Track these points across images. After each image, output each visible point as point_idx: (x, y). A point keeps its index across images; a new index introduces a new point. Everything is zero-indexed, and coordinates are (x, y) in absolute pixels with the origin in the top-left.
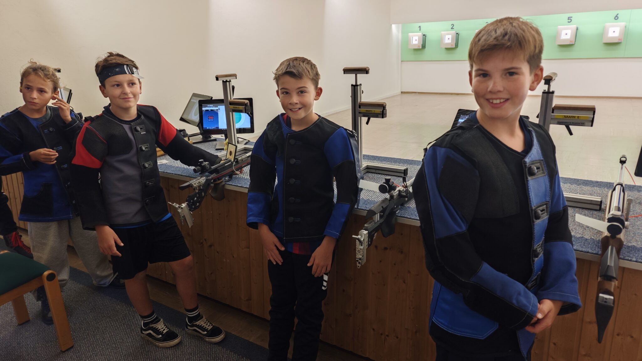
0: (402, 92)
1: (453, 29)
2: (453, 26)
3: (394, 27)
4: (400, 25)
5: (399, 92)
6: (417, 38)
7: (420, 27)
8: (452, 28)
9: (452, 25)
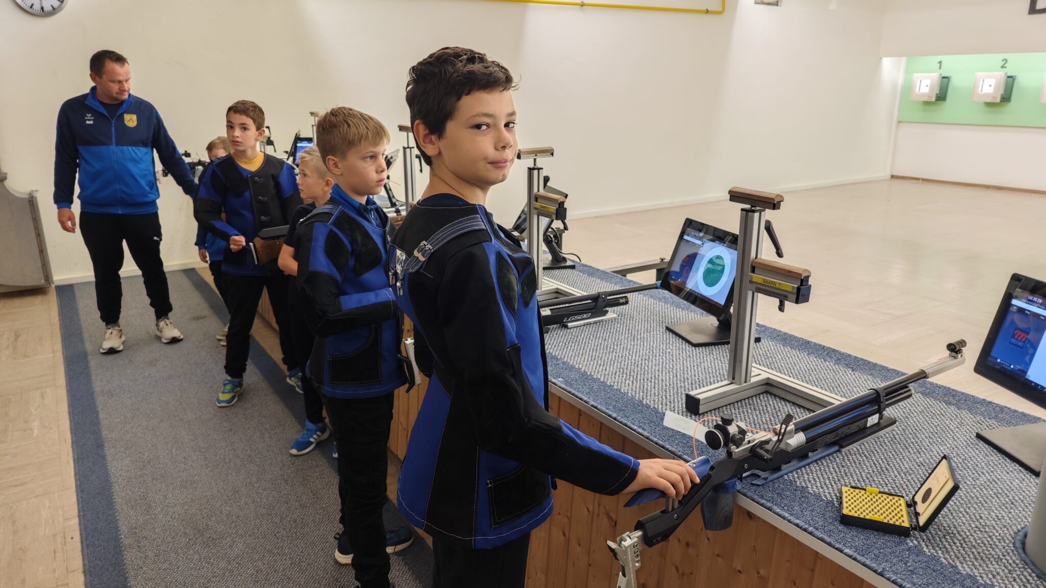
0: (892, 177)
1: (1005, 67)
2: (1006, 62)
3: (887, 64)
4: (904, 59)
5: (887, 174)
7: (940, 62)
8: (1002, 67)
9: (1003, 60)
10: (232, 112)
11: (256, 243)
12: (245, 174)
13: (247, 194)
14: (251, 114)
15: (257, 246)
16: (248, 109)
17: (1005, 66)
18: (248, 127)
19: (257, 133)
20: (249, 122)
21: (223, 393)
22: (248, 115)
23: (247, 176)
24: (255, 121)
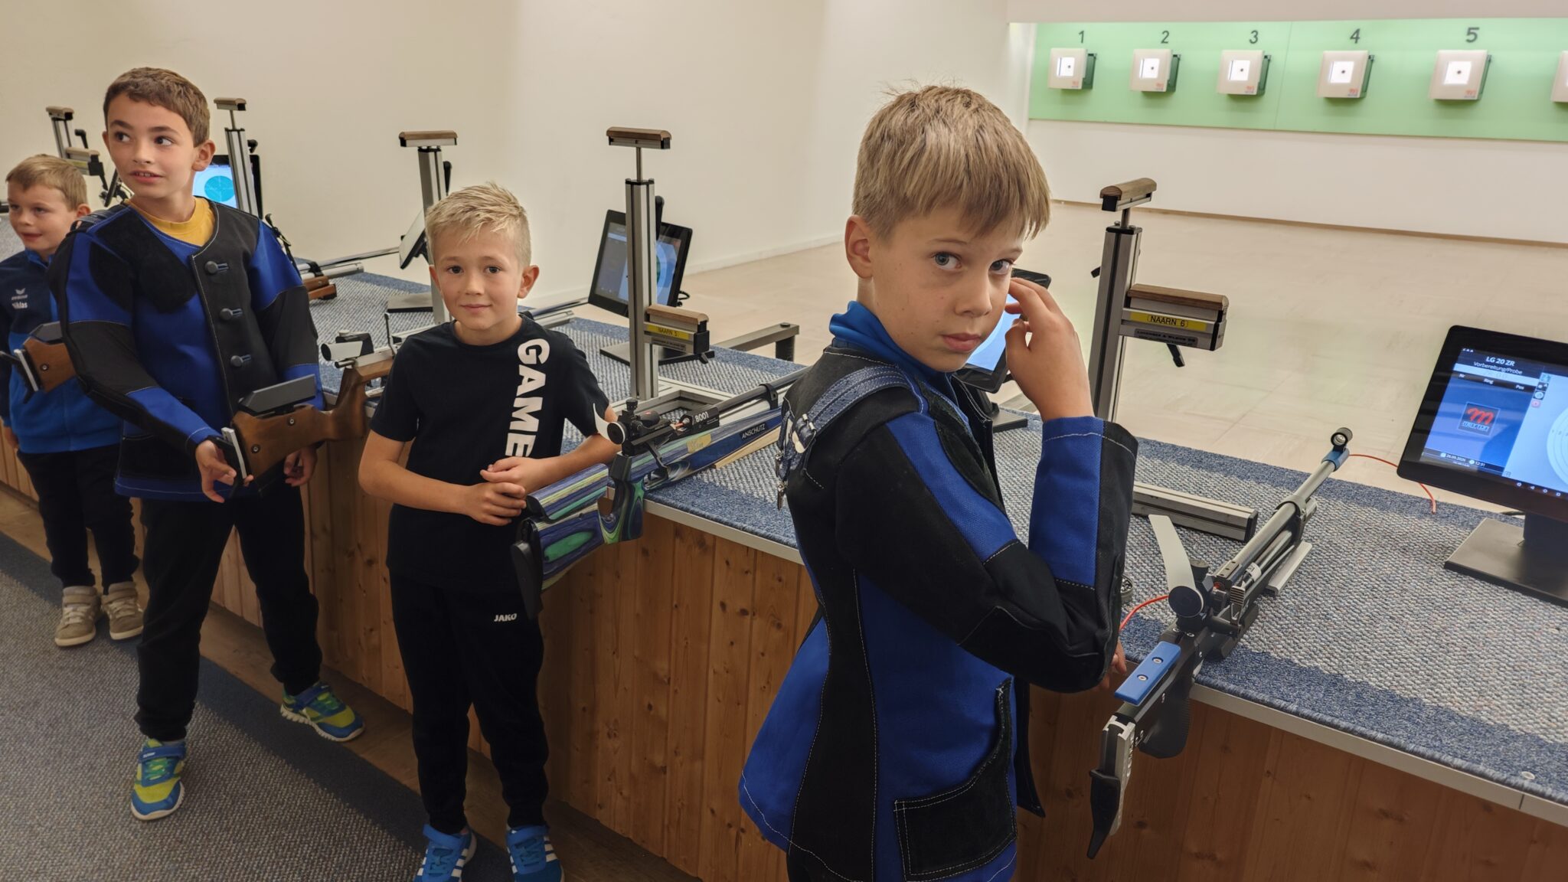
6: (1071, 61)
10: (123, 100)
11: (241, 426)
12: (182, 255)
13: (194, 303)
14: (179, 102)
15: (245, 434)
16: (169, 90)
17: (1166, 41)
18: (175, 136)
19: (196, 152)
20: (175, 123)
21: (147, 783)
22: (169, 106)
23: (189, 258)
24: (189, 121)
